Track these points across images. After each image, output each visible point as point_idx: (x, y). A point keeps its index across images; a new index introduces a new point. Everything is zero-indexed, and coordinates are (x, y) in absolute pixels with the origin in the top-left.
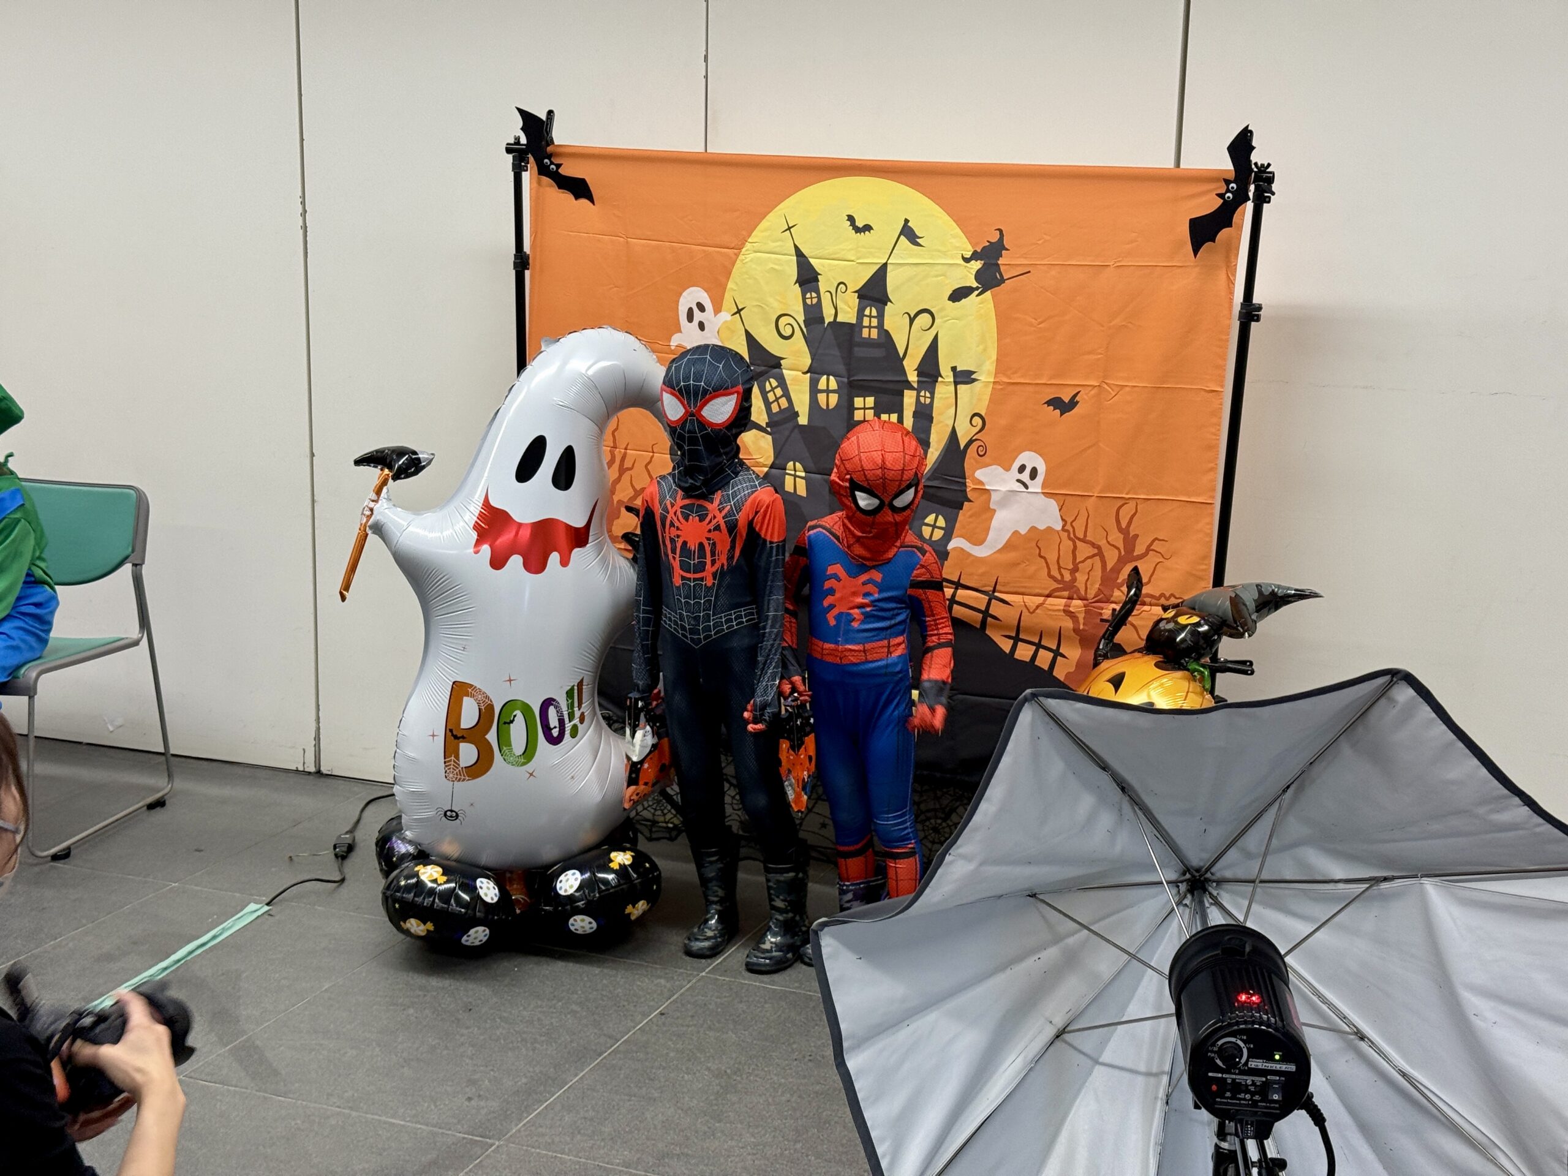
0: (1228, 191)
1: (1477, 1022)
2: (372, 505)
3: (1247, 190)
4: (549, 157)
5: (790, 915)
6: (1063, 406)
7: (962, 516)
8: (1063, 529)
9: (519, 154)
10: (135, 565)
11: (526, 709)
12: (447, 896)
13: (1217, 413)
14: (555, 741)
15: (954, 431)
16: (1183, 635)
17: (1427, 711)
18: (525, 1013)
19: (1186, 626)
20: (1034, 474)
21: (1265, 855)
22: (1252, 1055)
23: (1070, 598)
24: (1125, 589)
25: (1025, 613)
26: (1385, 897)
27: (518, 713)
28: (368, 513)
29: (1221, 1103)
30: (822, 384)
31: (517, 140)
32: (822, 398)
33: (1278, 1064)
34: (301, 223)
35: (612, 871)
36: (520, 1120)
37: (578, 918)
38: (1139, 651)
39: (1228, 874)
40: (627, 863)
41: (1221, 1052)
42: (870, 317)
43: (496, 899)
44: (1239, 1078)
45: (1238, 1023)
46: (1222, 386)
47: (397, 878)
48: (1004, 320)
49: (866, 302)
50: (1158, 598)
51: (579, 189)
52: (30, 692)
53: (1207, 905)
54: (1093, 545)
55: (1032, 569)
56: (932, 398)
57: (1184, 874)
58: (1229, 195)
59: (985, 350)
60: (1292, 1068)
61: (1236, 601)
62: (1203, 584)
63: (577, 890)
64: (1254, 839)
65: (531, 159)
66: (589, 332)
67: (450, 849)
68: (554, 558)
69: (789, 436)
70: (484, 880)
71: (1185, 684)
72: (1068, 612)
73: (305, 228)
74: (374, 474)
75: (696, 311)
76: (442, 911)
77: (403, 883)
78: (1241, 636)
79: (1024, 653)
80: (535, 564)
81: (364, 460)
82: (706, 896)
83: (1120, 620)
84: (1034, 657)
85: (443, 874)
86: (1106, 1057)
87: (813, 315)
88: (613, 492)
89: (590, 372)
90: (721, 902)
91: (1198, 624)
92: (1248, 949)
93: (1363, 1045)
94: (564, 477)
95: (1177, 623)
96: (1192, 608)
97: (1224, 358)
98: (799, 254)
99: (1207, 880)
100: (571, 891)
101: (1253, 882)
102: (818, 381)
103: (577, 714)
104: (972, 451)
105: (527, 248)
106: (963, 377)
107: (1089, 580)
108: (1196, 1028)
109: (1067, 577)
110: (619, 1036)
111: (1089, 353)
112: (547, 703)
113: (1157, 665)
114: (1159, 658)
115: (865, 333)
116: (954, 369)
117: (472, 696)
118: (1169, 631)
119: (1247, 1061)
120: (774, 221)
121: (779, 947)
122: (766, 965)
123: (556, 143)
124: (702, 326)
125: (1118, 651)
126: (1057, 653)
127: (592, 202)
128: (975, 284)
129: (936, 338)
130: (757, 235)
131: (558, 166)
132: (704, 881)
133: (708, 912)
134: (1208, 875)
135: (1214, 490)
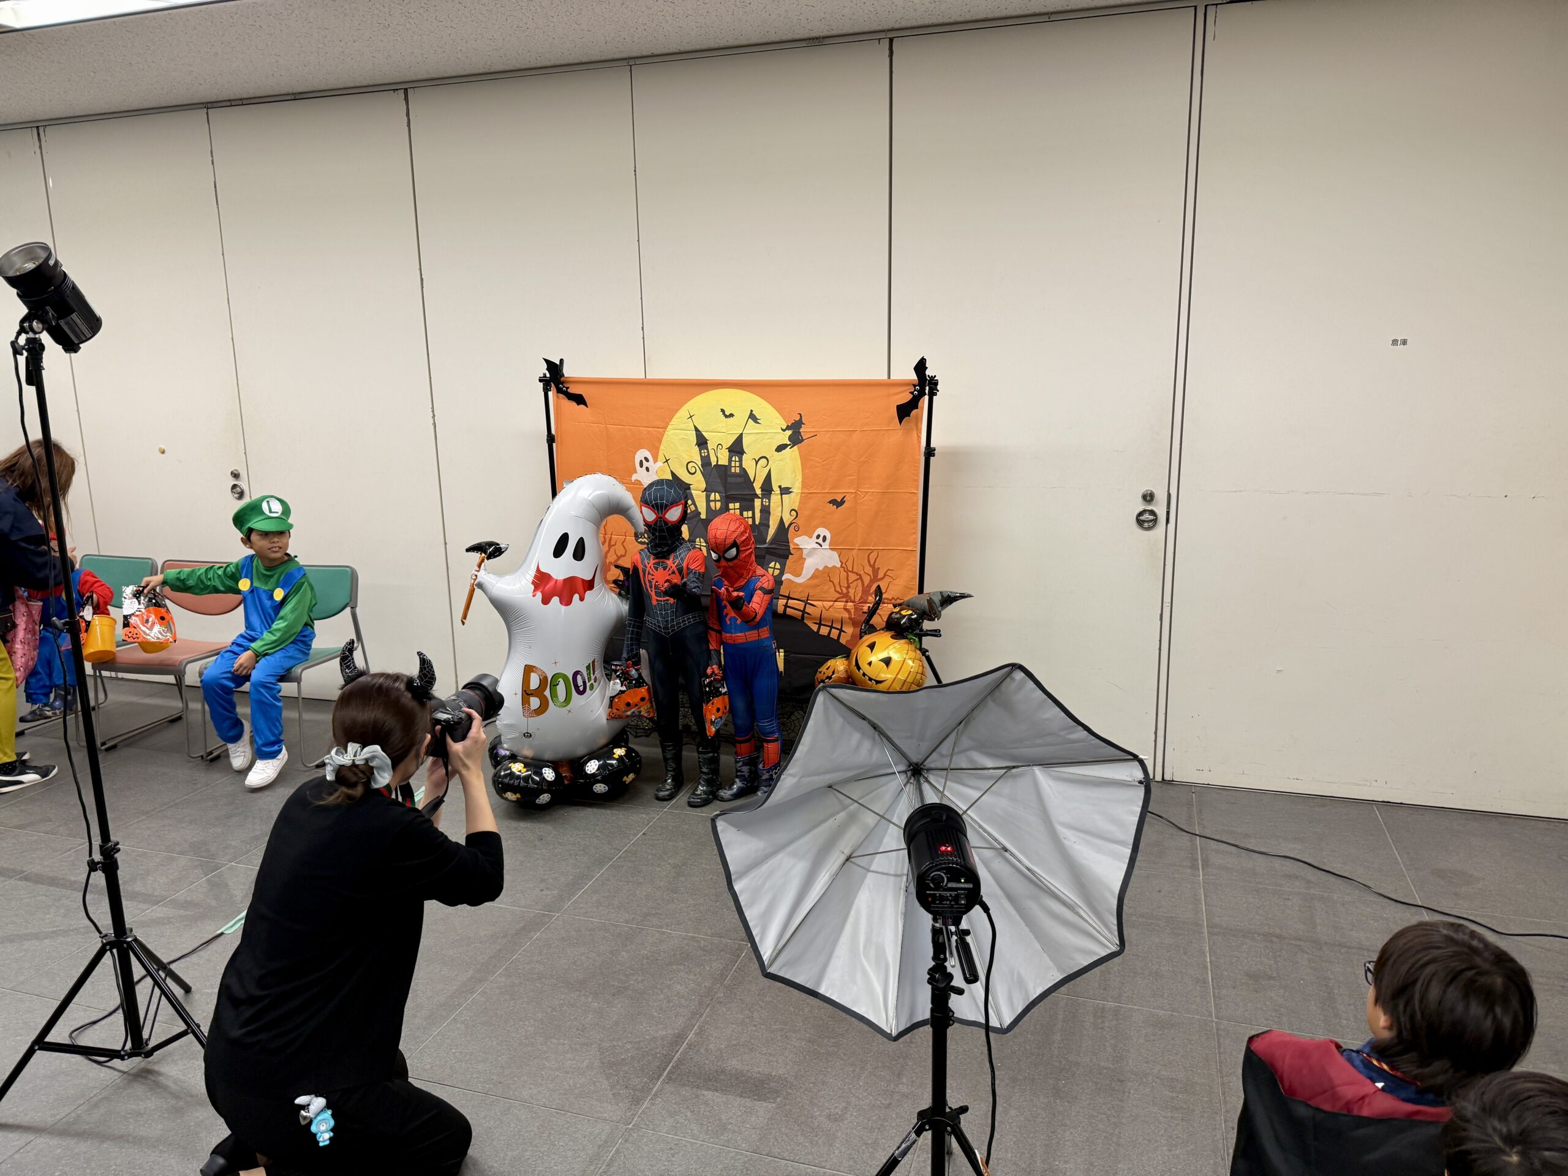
0: (915, 390)
1: (1066, 842)
2: (476, 573)
3: (925, 390)
4: (562, 383)
5: (711, 776)
6: (838, 503)
7: (789, 562)
8: (841, 566)
9: (546, 383)
10: (352, 608)
11: (565, 678)
12: (527, 779)
13: (915, 504)
14: (581, 693)
15: (782, 518)
16: (904, 620)
17: (1031, 684)
18: (571, 839)
19: (905, 616)
20: (824, 539)
21: (952, 755)
22: (949, 880)
23: (847, 602)
24: (873, 596)
25: (824, 610)
26: (1014, 776)
27: (561, 680)
28: (475, 577)
29: (933, 907)
30: (712, 497)
31: (545, 374)
32: (712, 504)
33: (963, 884)
34: (432, 422)
35: (614, 759)
36: (569, 900)
37: (598, 785)
38: (883, 629)
39: (932, 766)
40: (623, 754)
41: (933, 880)
42: (735, 461)
43: (553, 779)
44: (944, 893)
45: (941, 864)
46: (918, 490)
47: (500, 771)
48: (805, 460)
49: (732, 454)
50: (891, 600)
51: (579, 400)
52: (298, 680)
53: (922, 782)
54: (857, 574)
55: (826, 588)
56: (769, 502)
57: (909, 766)
58: (916, 392)
59: (795, 476)
60: (971, 886)
61: (930, 602)
62: (913, 592)
63: (597, 770)
64: (945, 748)
65: (553, 385)
66: (589, 476)
67: (528, 752)
68: (576, 597)
69: (696, 526)
70: (547, 769)
71: (907, 646)
72: (846, 609)
73: (434, 424)
74: (476, 556)
75: (644, 461)
76: (526, 788)
77: (502, 774)
78: (934, 620)
79: (824, 631)
80: (567, 601)
81: (470, 550)
82: (666, 768)
83: (872, 612)
84: (829, 633)
85: (524, 767)
86: (872, 868)
87: (706, 462)
88: (606, 557)
89: (590, 498)
90: (674, 770)
91: (911, 615)
92: (944, 818)
93: (1007, 854)
94: (579, 554)
95: (901, 614)
96: (908, 605)
97: (918, 475)
98: (697, 430)
99: (922, 769)
100: (593, 771)
101: (947, 769)
102: (710, 496)
103: (593, 677)
104: (791, 529)
105: (553, 432)
106: (785, 491)
107: (856, 592)
108: (918, 866)
109: (845, 591)
110: (621, 849)
111: (849, 475)
112: (576, 673)
113: (891, 637)
114: (893, 633)
115: (733, 470)
116: (780, 487)
117: (536, 672)
118: (897, 618)
119: (947, 884)
120: (683, 413)
121: (705, 792)
122: (698, 802)
123: (566, 376)
124: (647, 469)
125: (872, 629)
126: (841, 630)
127: (586, 406)
128: (789, 443)
129: (770, 471)
130: (675, 421)
131: (567, 388)
132: (666, 759)
133: (667, 776)
134: (922, 766)
135: (916, 543)
